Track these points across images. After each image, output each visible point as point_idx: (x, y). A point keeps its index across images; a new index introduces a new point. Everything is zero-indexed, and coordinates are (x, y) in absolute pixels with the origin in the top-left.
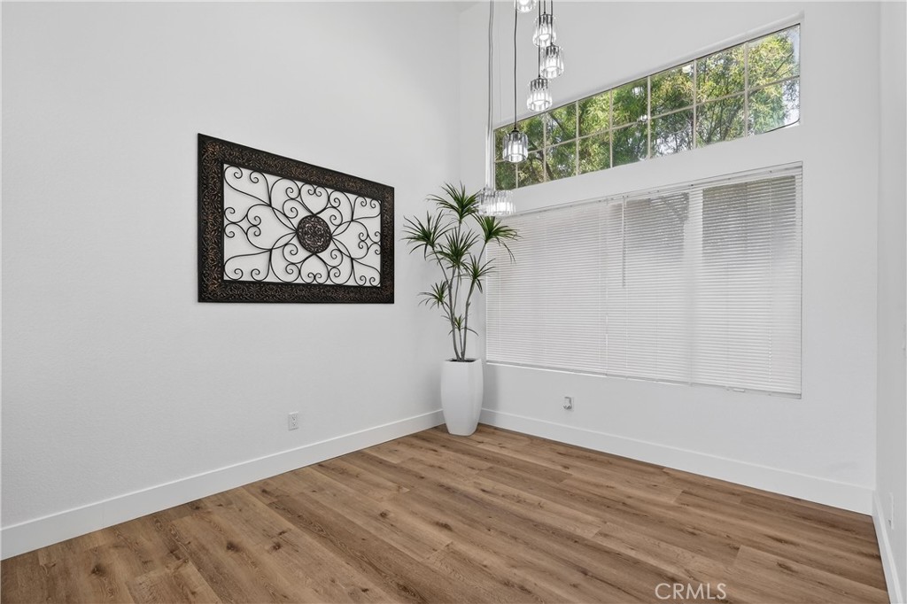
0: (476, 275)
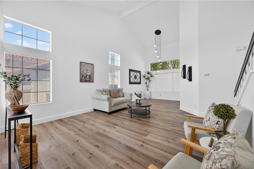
0: (150, 81)
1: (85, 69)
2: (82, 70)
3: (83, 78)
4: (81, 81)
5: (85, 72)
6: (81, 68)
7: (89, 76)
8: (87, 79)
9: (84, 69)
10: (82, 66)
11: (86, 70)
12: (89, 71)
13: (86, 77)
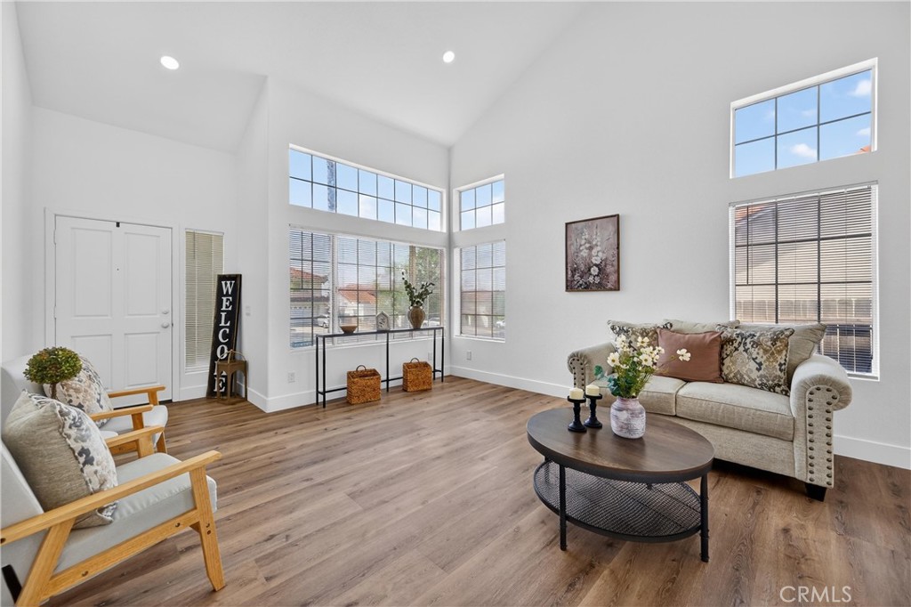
1: (583, 242)
2: (572, 249)
3: (577, 277)
4: (570, 287)
5: (584, 253)
6: (569, 243)
7: (596, 265)
8: (591, 279)
9: (581, 246)
10: (573, 236)
11: (587, 245)
12: (599, 248)
13: (586, 271)
